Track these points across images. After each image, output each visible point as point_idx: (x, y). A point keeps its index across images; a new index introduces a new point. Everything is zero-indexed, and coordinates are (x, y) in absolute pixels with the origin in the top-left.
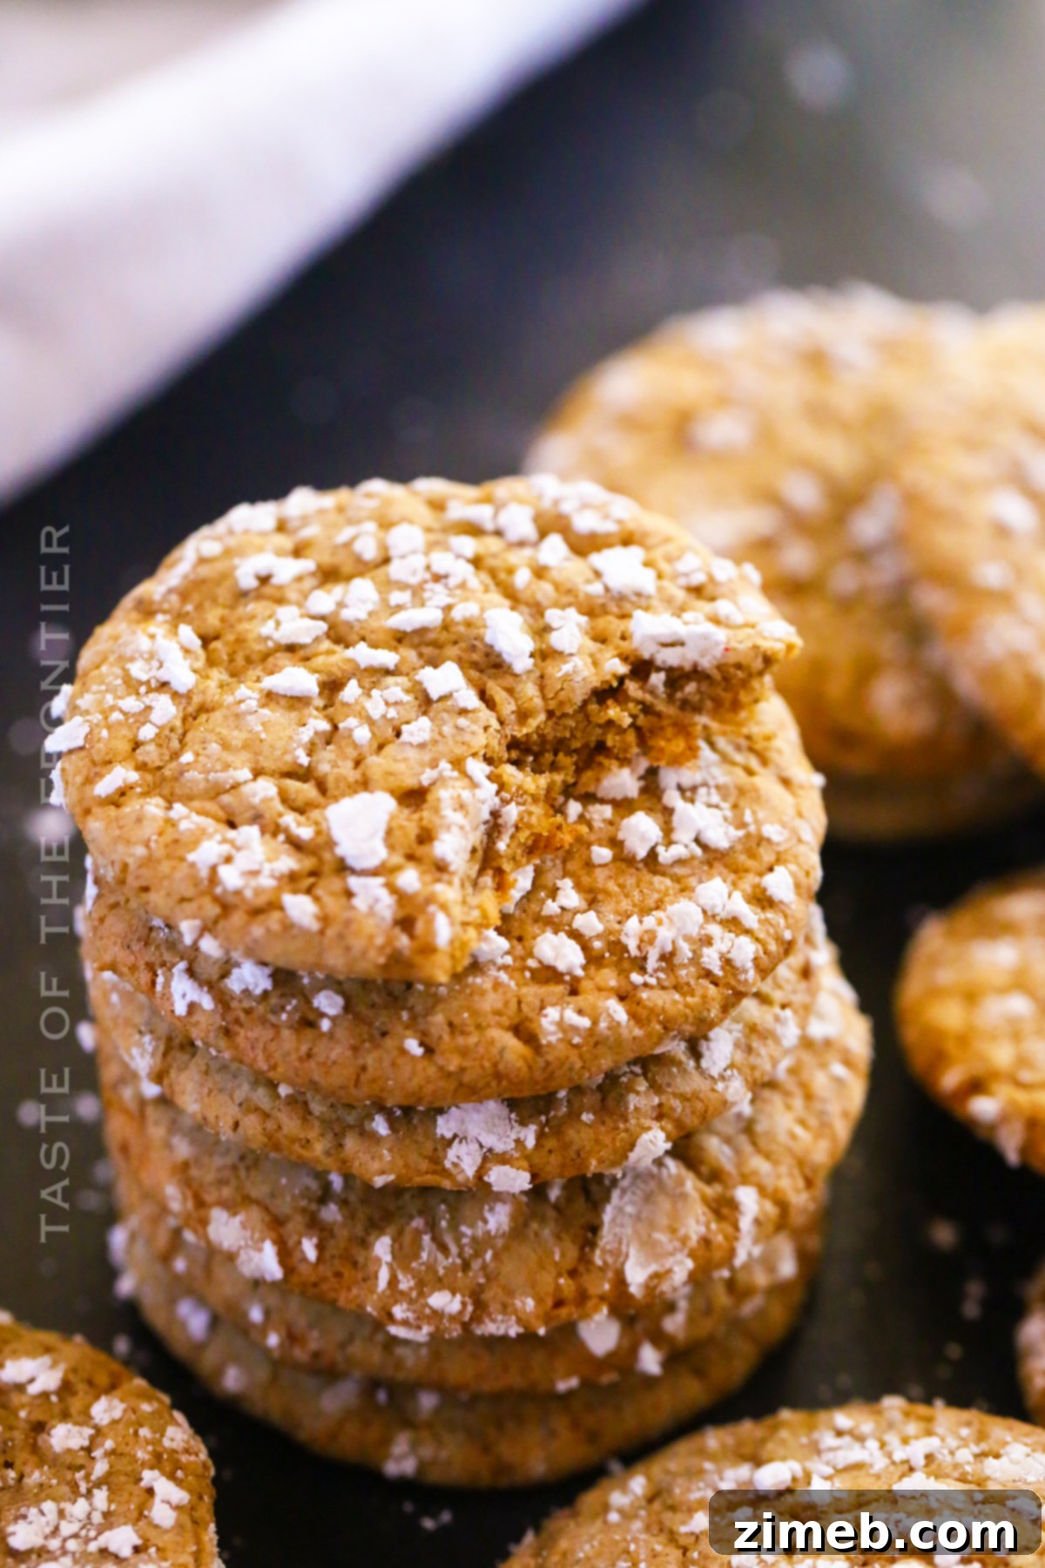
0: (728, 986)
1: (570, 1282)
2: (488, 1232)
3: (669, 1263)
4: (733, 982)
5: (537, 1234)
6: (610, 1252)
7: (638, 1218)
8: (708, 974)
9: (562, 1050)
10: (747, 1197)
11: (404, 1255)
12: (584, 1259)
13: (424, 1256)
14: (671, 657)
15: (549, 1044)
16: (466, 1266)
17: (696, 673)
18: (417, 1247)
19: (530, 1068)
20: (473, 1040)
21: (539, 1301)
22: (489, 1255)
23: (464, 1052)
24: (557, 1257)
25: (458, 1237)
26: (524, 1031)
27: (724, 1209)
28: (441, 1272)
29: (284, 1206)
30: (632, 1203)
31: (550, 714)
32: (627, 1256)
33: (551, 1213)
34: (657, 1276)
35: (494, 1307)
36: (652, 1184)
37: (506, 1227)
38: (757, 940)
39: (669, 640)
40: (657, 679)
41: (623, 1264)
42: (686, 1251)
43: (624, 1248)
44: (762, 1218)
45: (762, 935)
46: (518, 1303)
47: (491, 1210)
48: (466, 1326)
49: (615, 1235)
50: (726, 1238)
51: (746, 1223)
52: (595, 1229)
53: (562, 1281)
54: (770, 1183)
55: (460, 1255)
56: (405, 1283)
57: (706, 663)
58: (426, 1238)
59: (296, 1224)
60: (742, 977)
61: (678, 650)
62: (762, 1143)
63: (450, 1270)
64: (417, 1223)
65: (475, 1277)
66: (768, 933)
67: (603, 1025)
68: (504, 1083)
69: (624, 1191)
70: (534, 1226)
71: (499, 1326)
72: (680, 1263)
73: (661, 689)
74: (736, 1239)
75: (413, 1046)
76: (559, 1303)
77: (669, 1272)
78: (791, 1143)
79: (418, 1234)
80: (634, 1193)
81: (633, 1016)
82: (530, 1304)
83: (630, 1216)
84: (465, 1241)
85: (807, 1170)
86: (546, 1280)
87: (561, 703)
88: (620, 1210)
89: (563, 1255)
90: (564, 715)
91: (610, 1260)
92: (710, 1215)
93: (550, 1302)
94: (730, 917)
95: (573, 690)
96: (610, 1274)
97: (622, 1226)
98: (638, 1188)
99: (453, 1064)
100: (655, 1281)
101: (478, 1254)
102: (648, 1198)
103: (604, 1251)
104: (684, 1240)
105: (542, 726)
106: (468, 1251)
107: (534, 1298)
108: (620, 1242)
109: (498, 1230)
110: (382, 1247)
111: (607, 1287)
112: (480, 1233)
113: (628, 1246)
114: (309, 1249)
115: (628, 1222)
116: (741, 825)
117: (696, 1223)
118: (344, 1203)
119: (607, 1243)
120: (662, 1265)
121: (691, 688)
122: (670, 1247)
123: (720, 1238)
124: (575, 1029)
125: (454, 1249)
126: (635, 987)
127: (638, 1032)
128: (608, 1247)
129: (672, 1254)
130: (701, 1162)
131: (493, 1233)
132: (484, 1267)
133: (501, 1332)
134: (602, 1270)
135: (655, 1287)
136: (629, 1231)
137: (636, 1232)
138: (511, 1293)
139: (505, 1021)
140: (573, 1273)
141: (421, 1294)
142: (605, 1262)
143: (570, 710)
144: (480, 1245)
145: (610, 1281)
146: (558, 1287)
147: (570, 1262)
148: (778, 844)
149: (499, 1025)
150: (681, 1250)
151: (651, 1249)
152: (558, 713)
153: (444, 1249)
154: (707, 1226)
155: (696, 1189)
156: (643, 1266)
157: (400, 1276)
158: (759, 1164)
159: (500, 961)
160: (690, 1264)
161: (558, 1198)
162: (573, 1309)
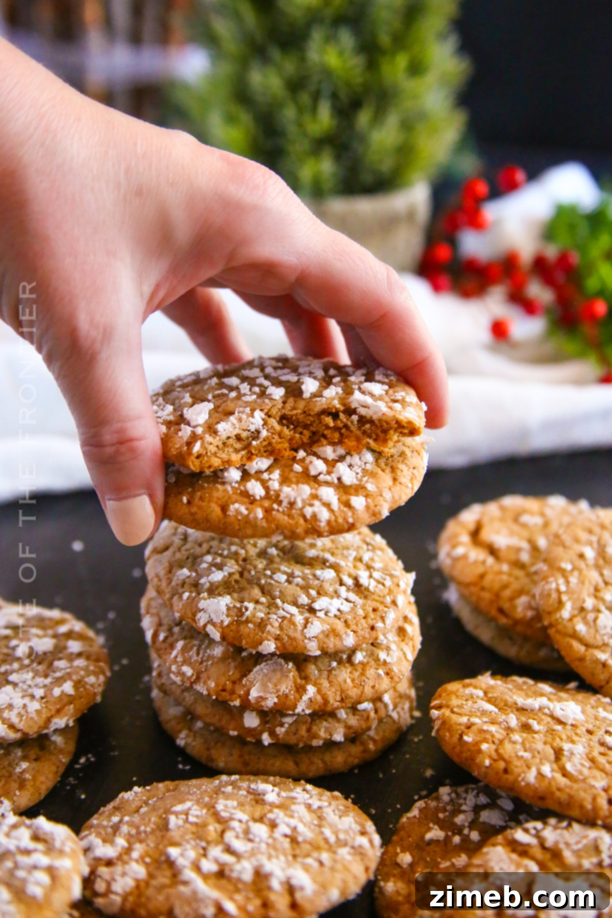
0: (311, 524)
1: (231, 685)
2: (213, 655)
3: (268, 695)
4: (313, 523)
5: (229, 663)
6: (250, 681)
7: (266, 675)
8: (304, 517)
9: (233, 519)
10: (311, 690)
11: (184, 650)
12: (240, 679)
13: (191, 653)
14: (362, 411)
15: (229, 515)
16: (201, 663)
17: (371, 421)
18: (191, 649)
19: (219, 522)
20: (204, 504)
21: (217, 685)
22: (210, 663)
23: (200, 508)
24: (230, 673)
25: (205, 652)
26: (224, 509)
27: (300, 690)
28: (193, 661)
29: (165, 621)
30: (268, 670)
31: (304, 412)
32: (254, 686)
33: (239, 660)
34: (261, 697)
35: (202, 680)
36: (279, 667)
37: (219, 655)
38: (335, 515)
39: (364, 404)
40: (355, 418)
41: (251, 688)
42: (276, 695)
43: (255, 682)
44: (313, 699)
45: (337, 514)
46: (209, 682)
47: (218, 647)
48: (192, 683)
49: (255, 676)
50: (295, 698)
51: (305, 698)
52: (250, 671)
53: (228, 682)
54: (324, 691)
55: (202, 658)
56: (180, 659)
57: (375, 417)
58: (195, 648)
59: (165, 627)
60: (318, 523)
61: (366, 409)
62: (332, 677)
63: (196, 661)
64: (196, 642)
65: (202, 668)
66: (341, 515)
67: (251, 516)
68: (208, 524)
69: (267, 664)
70: (230, 660)
71: (200, 688)
72: (273, 698)
73: (356, 423)
74: (299, 701)
75: (185, 499)
76: (224, 690)
77: (267, 698)
78: (342, 683)
79: (194, 645)
80: (270, 667)
81: (265, 518)
82: (213, 685)
83: (264, 673)
84: (206, 655)
85: (344, 696)
86: (223, 680)
87: (310, 410)
88: (262, 669)
89: (233, 674)
90: (310, 415)
91: (248, 684)
92: (294, 689)
93: (220, 688)
94: (328, 502)
95: (315, 406)
96: (245, 689)
97: (259, 675)
98: (273, 666)
99: (194, 509)
100: (260, 700)
101: (207, 661)
102: (274, 671)
103: (247, 680)
104: (278, 691)
105: (298, 414)
106: (205, 658)
107: (215, 683)
108: (255, 679)
109: (217, 655)
110: (180, 644)
111: (242, 692)
112: (211, 654)
113: (257, 682)
114: (162, 636)
115: (262, 674)
116: (361, 480)
117: (286, 687)
118: (183, 629)
119: (250, 678)
120: (265, 695)
121: (368, 426)
122: (272, 690)
123: (292, 697)
124: (241, 513)
125: (201, 655)
126: (273, 509)
127: (264, 524)
128: (250, 679)
129: (271, 693)
130: (303, 671)
131: (215, 655)
132: (207, 666)
133: (201, 691)
134: (244, 686)
135: (259, 702)
136: (260, 678)
137: (262, 679)
138: (209, 678)
139: (220, 502)
140: (234, 683)
141: (182, 665)
142: (246, 684)
143: (312, 413)
144: (210, 657)
145: (244, 691)
146: (225, 684)
147: (233, 678)
148: (369, 491)
149: (216, 503)
150: (275, 694)
151: (264, 686)
152: (307, 413)
153: (198, 654)
154: (290, 691)
155: (294, 677)
156: (259, 692)
157: (179, 656)
158: (325, 684)
159: (234, 484)
160: (276, 700)
161: (244, 656)
162: (227, 695)
